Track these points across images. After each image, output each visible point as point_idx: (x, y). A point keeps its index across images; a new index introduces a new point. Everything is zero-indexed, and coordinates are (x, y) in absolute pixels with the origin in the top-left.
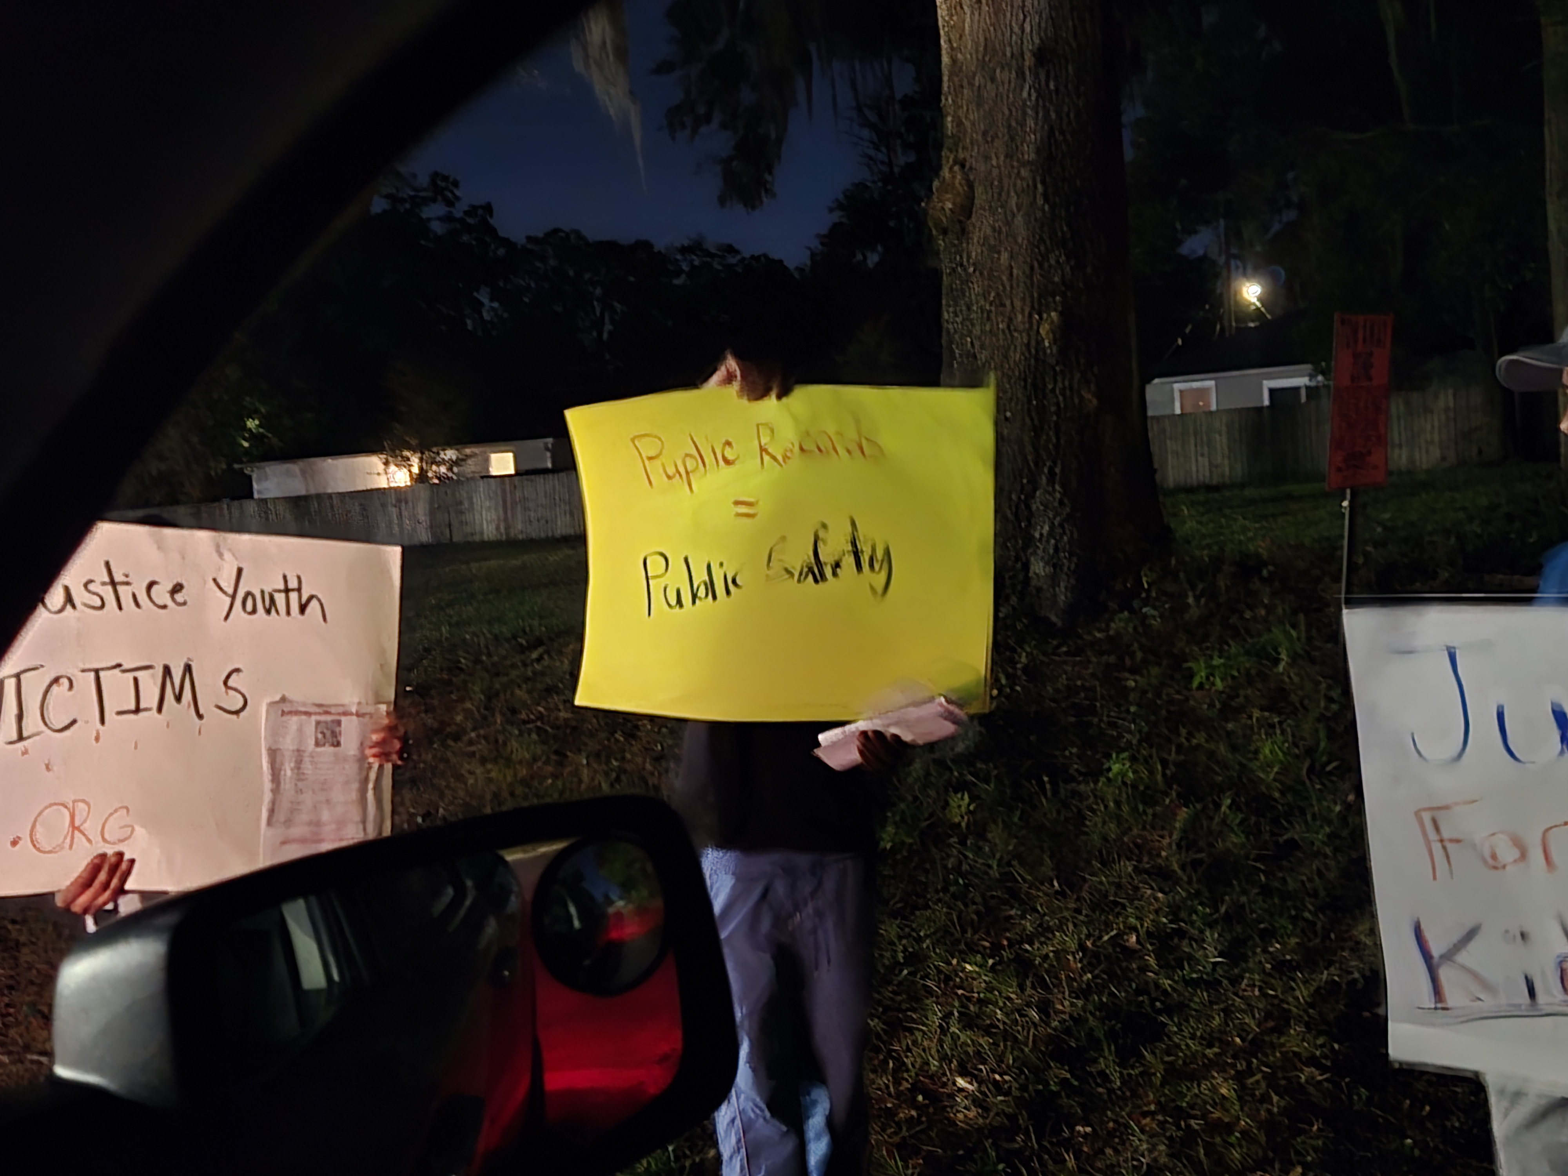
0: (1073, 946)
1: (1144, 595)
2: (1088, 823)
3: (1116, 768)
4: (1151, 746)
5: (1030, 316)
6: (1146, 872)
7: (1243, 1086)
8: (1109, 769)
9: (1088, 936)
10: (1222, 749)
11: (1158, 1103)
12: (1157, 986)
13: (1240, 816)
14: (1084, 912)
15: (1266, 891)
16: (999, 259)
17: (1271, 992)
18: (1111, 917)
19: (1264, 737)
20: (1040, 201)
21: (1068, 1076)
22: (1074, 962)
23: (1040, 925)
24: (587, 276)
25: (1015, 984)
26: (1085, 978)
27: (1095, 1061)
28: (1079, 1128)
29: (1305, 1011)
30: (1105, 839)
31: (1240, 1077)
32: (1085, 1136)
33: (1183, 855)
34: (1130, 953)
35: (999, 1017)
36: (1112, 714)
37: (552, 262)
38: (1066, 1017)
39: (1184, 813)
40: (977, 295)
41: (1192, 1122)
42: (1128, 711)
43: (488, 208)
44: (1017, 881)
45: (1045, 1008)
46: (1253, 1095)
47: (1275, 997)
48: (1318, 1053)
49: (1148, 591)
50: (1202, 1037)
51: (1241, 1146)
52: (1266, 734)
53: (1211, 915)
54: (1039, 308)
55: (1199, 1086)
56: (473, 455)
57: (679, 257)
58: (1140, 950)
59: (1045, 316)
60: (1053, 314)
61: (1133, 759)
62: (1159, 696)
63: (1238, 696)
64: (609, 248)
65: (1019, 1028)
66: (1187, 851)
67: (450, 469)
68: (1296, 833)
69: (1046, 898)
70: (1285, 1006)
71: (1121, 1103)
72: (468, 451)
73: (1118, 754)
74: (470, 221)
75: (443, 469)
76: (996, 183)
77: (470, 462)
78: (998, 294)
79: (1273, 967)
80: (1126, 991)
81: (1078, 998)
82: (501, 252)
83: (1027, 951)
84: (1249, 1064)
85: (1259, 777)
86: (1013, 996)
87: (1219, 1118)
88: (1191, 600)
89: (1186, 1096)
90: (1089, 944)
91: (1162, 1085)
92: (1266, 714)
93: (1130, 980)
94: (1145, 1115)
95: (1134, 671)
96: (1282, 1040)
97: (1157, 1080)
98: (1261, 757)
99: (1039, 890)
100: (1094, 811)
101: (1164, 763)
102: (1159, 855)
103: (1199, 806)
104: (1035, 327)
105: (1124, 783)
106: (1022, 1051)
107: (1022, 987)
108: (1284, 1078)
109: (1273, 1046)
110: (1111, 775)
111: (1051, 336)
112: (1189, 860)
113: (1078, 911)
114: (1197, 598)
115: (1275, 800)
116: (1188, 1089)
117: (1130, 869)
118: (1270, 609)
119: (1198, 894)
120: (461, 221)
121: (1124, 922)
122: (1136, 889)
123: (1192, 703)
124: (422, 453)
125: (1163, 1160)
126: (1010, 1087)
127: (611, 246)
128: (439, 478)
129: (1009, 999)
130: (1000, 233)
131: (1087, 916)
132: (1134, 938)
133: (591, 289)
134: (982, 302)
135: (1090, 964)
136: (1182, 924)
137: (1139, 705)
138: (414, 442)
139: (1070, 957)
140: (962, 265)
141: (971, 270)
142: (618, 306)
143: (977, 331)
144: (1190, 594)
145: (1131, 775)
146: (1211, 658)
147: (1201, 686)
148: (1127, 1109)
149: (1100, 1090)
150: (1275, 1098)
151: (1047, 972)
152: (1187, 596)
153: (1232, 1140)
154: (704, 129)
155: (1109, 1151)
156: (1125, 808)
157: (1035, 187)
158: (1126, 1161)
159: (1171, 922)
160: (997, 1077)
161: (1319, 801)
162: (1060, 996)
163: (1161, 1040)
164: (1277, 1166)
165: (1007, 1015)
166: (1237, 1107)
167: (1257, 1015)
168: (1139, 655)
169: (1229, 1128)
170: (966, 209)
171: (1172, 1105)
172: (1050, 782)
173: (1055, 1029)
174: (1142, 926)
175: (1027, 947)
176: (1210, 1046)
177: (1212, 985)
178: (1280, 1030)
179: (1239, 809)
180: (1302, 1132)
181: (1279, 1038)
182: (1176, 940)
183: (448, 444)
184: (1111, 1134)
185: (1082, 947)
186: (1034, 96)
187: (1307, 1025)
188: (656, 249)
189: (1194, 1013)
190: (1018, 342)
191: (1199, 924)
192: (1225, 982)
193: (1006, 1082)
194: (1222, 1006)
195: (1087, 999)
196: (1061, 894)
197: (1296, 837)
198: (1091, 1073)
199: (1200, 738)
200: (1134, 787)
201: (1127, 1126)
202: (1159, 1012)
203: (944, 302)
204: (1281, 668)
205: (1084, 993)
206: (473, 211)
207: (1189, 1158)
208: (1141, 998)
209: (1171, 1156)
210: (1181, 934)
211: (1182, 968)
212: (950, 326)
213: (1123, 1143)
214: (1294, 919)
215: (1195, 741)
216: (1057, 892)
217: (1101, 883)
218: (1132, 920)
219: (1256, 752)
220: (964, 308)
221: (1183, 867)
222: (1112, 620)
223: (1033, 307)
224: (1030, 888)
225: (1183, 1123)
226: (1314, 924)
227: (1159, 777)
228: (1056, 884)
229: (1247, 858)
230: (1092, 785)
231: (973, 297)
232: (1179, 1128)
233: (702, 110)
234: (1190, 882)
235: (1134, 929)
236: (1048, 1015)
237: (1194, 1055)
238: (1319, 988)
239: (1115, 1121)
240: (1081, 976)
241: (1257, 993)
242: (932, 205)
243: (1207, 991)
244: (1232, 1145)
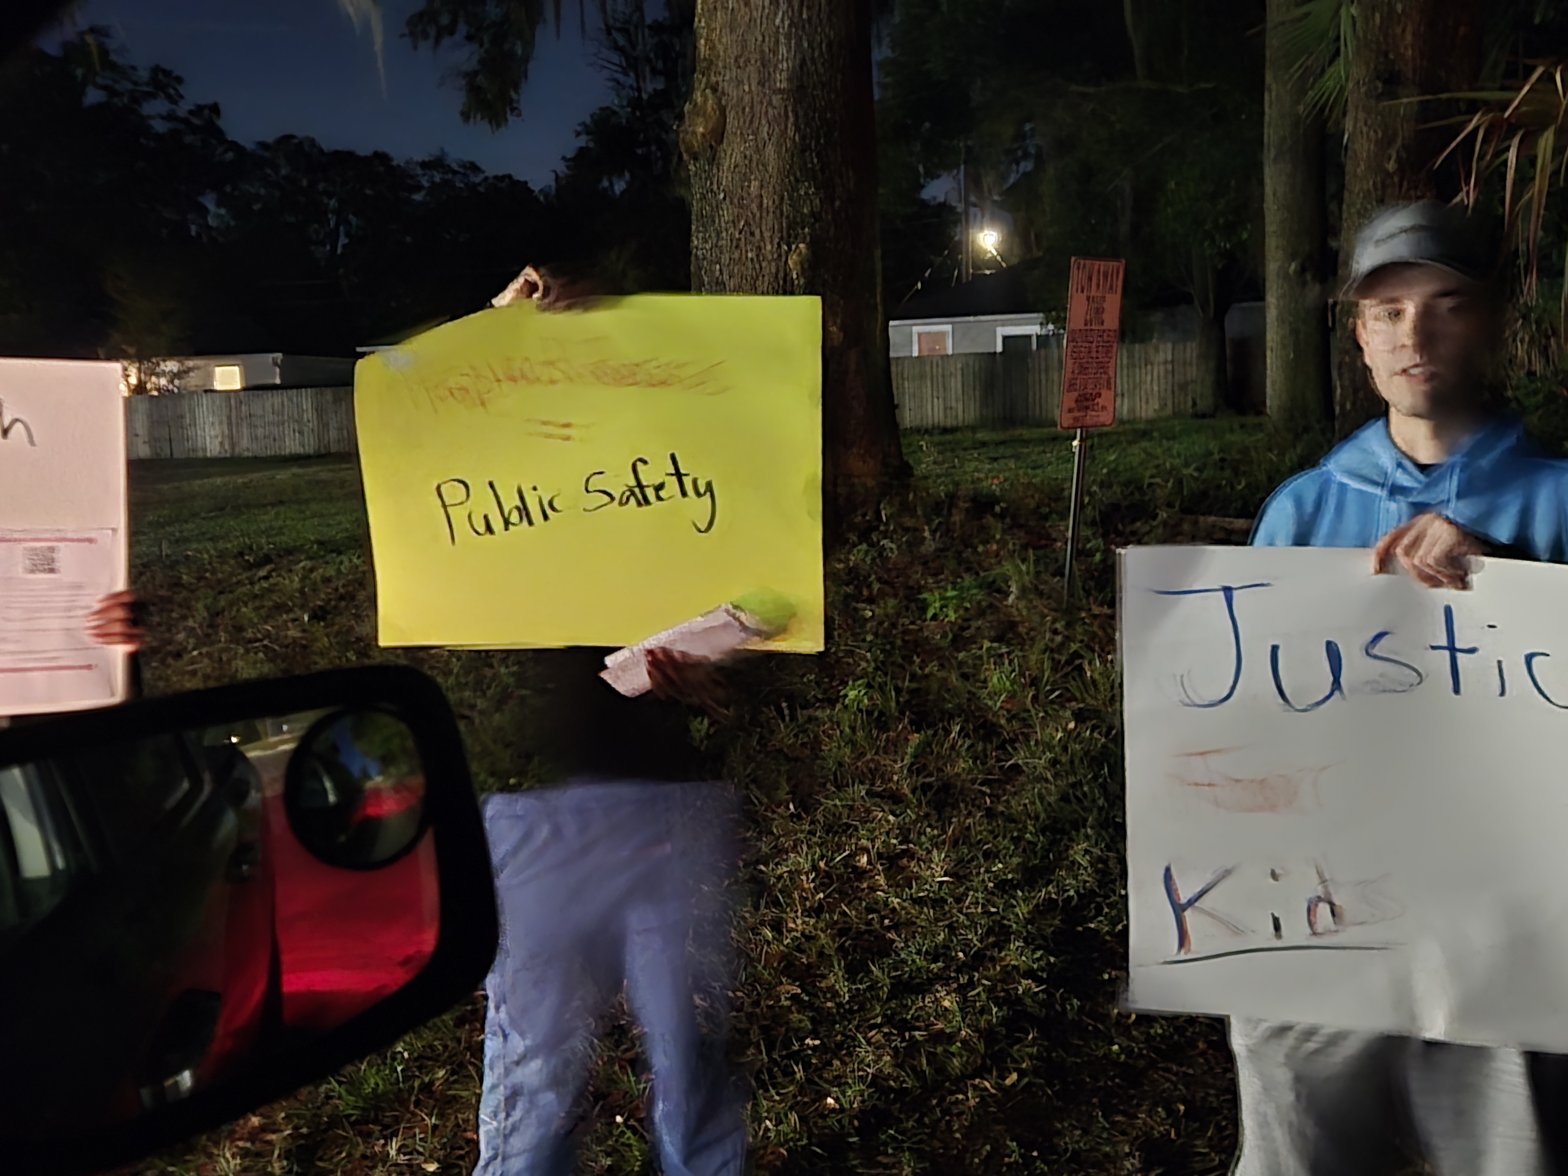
0: (807, 867)
1: (882, 528)
2: (823, 748)
3: (852, 694)
4: (886, 674)
5: (779, 244)
6: (879, 795)
7: (965, 1000)
8: (846, 696)
9: (822, 857)
10: (954, 678)
11: (884, 1016)
12: (886, 904)
13: (968, 742)
14: (818, 834)
15: (990, 814)
16: (749, 187)
17: (993, 910)
18: (844, 839)
19: (993, 667)
20: (791, 132)
21: (799, 991)
22: (807, 882)
23: (775, 847)
24: (321, 186)
25: (749, 904)
26: (817, 898)
27: (824, 977)
28: (808, 1041)
29: (1025, 927)
30: (840, 765)
31: (962, 990)
32: (815, 1048)
33: (914, 778)
34: (861, 874)
35: (733, 935)
36: (850, 643)
37: (283, 172)
38: (798, 935)
39: (915, 739)
40: (726, 223)
41: (917, 1033)
42: (864, 640)
43: (215, 109)
44: (755, 805)
45: (777, 926)
46: (974, 1008)
47: (998, 913)
48: (1035, 966)
49: (887, 524)
50: (927, 952)
51: (961, 1056)
52: (995, 664)
53: (939, 836)
54: (788, 238)
55: (923, 999)
56: (198, 368)
57: (419, 171)
58: (871, 871)
59: (794, 247)
60: (802, 246)
61: (869, 686)
62: (894, 625)
63: (969, 628)
64: (344, 158)
65: (753, 946)
66: (917, 776)
67: (171, 382)
68: (1019, 758)
69: (781, 821)
70: (1005, 922)
71: (849, 1017)
72: (190, 363)
73: (854, 681)
74: (196, 121)
75: (163, 381)
76: (747, 109)
77: (191, 374)
78: (747, 223)
79: (995, 886)
80: (857, 910)
81: (810, 916)
82: (230, 155)
83: (761, 871)
84: (971, 979)
85: (986, 704)
86: (747, 915)
87: (942, 1030)
88: (927, 534)
89: (910, 1009)
90: (822, 864)
91: (889, 999)
92: (995, 645)
93: (860, 899)
94: (872, 1027)
95: (871, 601)
96: (1003, 954)
97: (884, 993)
98: (990, 685)
99: (774, 812)
100: (830, 737)
101: (898, 690)
102: (891, 780)
103: (930, 732)
104: (784, 259)
105: (861, 711)
106: (756, 967)
107: (757, 908)
108: (1003, 990)
109: (992, 959)
110: (847, 701)
111: (799, 267)
112: (919, 784)
113: (812, 833)
114: (933, 532)
115: (1001, 726)
116: (913, 1002)
117: (863, 793)
118: (1003, 543)
119: (927, 815)
120: (186, 121)
121: (856, 844)
122: (868, 811)
123: (926, 634)
124: (140, 362)
125: (887, 1070)
126: (743, 1003)
127: (348, 156)
128: (158, 390)
129: (744, 918)
130: (751, 161)
131: (820, 837)
132: (864, 859)
133: (325, 200)
134: (731, 230)
135: (822, 884)
136: (911, 845)
137: (876, 635)
138: (131, 351)
139: (804, 878)
140: (712, 191)
141: (722, 196)
142: (353, 219)
143: (725, 259)
144: (926, 528)
145: (866, 701)
146: (946, 590)
147: (935, 617)
148: (856, 1022)
149: (829, 1004)
150: (995, 1010)
151: (780, 891)
152: (924, 530)
153: (953, 1049)
154: (446, 41)
155: (836, 1063)
156: (860, 734)
157: (787, 117)
158: (853, 1071)
159: (900, 843)
160: (730, 994)
161: (1042, 729)
162: (792, 915)
163: (889, 956)
164: (995, 1073)
165: (739, 933)
166: (959, 1019)
167: (980, 932)
168: (876, 586)
169: (950, 1038)
170: (718, 134)
171: (898, 1018)
172: (789, 707)
173: (787, 946)
174: (873, 847)
175: (762, 868)
176: (935, 961)
177: (938, 903)
178: (1001, 945)
179: (967, 736)
180: (1019, 1041)
181: (1000, 952)
182: (905, 861)
183: (171, 354)
184: (840, 1046)
185: (815, 868)
186: (787, 23)
187: (1025, 940)
188: (395, 163)
189: (920, 930)
190: (766, 272)
191: (927, 845)
192: (950, 900)
193: (739, 998)
194: (947, 922)
195: (818, 917)
196: (796, 817)
197: (1020, 762)
198: (821, 989)
199: (932, 667)
200: (869, 713)
201: (854, 1038)
202: (888, 929)
203: (693, 227)
204: (1011, 598)
205: (817, 911)
206: (199, 110)
207: (913, 1068)
208: (870, 916)
209: (896, 1066)
210: (910, 855)
211: (911, 888)
212: (700, 253)
213: (850, 1054)
214: (1016, 841)
215: (927, 671)
216: (792, 815)
217: (835, 805)
218: (864, 842)
219: (985, 681)
220: (713, 235)
221: (913, 792)
222: (849, 552)
223: (781, 238)
224: (766, 810)
225: (907, 1034)
226: (1035, 844)
227: (893, 704)
228: (791, 806)
229: (973, 782)
230: (828, 711)
231: (723, 225)
232: (903, 1040)
233: (445, 20)
234: (920, 805)
235: (866, 850)
236: (781, 933)
237: (919, 969)
238: (1037, 905)
239: (843, 1035)
240: (813, 896)
241: (979, 910)
242: (682, 129)
243: (934, 908)
244: (953, 1054)
